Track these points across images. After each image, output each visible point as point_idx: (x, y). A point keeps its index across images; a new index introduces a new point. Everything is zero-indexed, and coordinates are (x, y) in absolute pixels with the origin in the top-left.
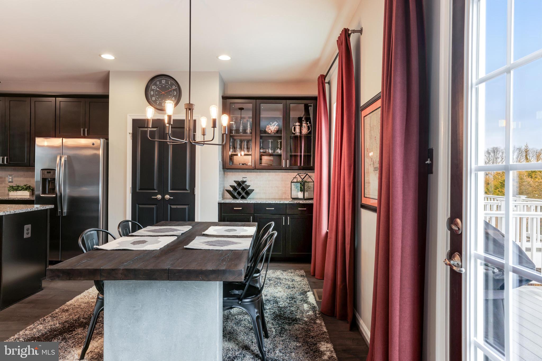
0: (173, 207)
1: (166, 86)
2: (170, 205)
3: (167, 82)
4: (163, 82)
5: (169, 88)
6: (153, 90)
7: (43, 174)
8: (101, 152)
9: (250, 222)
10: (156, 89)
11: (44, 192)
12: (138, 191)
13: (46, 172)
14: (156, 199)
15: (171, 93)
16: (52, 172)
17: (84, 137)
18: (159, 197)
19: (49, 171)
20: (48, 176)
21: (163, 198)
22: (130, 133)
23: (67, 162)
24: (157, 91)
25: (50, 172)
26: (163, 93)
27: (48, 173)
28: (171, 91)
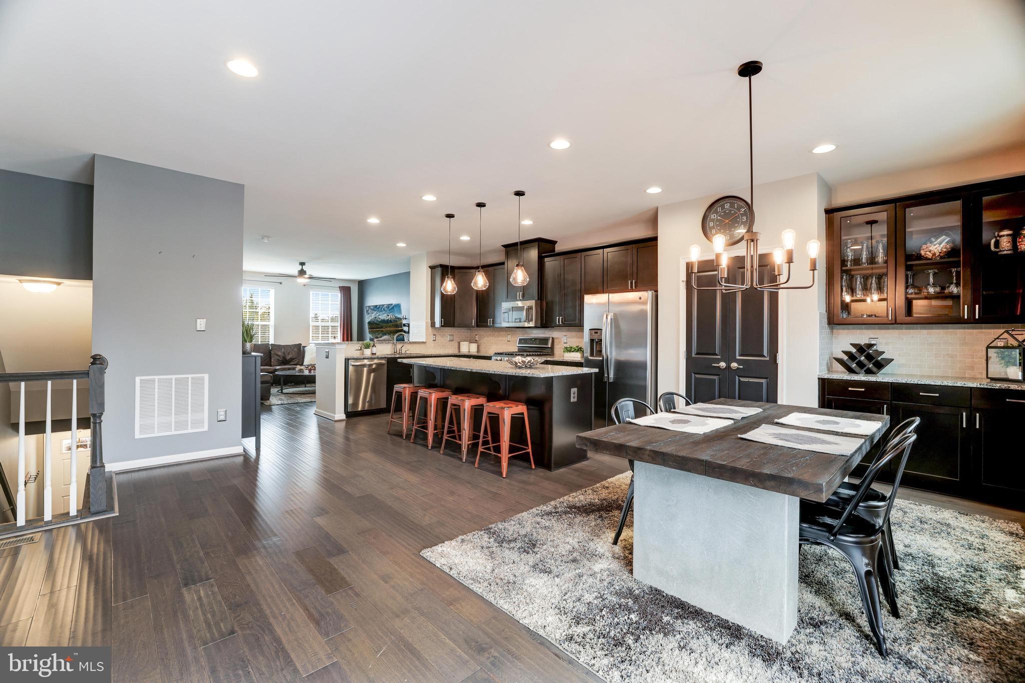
0: (742, 379)
1: (730, 211)
2: (739, 376)
3: (732, 206)
4: (727, 206)
5: (736, 213)
6: (713, 220)
7: (591, 334)
8: (648, 308)
9: (883, 414)
10: (717, 218)
11: (592, 355)
12: (693, 355)
13: (594, 331)
14: (719, 367)
15: (738, 220)
16: (599, 331)
17: (632, 290)
18: (723, 365)
19: (596, 331)
20: (596, 337)
21: (728, 367)
22: (683, 281)
23: (613, 320)
24: (718, 220)
25: (597, 333)
26: (727, 221)
27: (595, 333)
28: (738, 217)
